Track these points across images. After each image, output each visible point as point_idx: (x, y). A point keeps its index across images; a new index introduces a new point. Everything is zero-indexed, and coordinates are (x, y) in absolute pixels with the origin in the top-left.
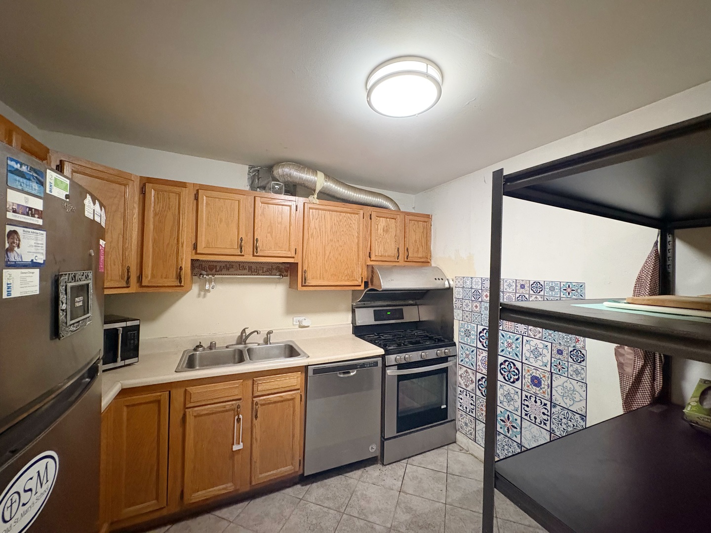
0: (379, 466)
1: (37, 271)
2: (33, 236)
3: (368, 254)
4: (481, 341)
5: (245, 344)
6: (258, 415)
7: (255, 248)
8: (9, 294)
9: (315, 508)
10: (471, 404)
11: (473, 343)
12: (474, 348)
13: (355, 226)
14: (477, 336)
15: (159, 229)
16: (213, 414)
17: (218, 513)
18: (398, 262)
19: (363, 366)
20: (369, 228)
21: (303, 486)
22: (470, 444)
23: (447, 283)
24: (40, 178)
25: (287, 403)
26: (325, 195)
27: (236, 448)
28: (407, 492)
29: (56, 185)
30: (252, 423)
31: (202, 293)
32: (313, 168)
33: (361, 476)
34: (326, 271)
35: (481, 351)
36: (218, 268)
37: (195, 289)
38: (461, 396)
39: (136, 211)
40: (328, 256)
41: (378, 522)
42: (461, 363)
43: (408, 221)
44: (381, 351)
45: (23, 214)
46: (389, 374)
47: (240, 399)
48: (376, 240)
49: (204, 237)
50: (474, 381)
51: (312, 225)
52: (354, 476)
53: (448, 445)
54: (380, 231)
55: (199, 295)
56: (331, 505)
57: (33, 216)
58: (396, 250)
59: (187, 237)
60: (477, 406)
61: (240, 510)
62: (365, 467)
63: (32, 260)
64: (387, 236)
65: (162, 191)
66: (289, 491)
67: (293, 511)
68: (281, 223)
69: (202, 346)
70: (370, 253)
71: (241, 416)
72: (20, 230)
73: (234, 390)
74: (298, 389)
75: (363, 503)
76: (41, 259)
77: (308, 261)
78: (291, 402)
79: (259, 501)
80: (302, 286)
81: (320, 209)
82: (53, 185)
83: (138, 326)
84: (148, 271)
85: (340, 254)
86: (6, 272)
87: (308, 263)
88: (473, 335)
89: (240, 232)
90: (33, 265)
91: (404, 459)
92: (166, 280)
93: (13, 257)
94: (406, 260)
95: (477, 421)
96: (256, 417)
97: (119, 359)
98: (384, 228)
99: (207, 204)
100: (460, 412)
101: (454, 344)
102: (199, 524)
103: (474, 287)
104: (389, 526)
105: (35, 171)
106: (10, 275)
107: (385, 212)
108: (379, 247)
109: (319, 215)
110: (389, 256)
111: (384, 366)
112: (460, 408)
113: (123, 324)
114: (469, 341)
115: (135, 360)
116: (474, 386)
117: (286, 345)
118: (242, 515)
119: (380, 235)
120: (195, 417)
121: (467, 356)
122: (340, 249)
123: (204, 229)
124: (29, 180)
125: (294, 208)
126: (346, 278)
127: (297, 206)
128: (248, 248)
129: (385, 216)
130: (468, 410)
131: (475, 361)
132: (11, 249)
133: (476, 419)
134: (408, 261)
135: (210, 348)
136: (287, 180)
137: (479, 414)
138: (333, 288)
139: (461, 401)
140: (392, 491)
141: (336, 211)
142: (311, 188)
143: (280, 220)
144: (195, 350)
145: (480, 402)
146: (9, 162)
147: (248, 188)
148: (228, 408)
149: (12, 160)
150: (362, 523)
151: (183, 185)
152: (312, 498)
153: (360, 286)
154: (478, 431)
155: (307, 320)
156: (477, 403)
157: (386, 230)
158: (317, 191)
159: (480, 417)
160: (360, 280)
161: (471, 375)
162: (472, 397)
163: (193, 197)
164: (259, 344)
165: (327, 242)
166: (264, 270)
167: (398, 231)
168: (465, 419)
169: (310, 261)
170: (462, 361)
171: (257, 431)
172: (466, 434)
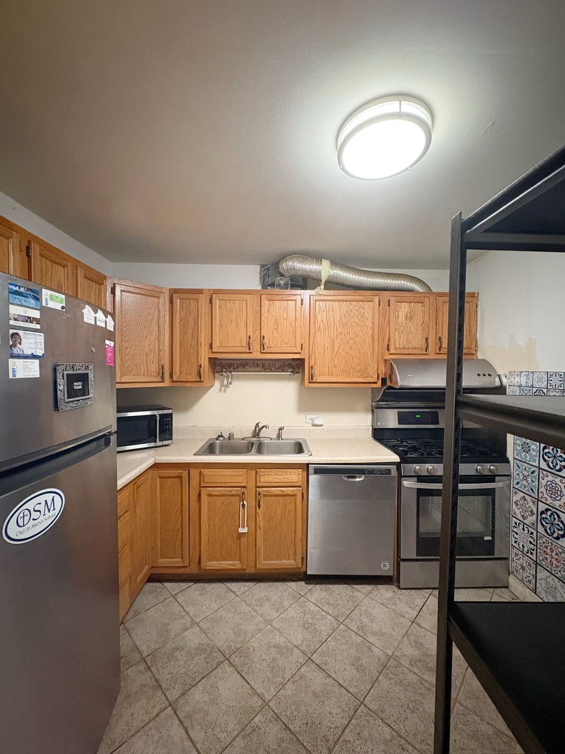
0: (394, 588)
1: (37, 361)
2: (32, 337)
3: (386, 346)
4: (545, 460)
5: (259, 438)
6: (261, 504)
7: (263, 345)
8: (14, 375)
9: (313, 608)
10: (530, 542)
11: (534, 461)
12: (534, 469)
13: (369, 315)
14: (539, 452)
15: (183, 333)
16: (222, 496)
17: (229, 585)
18: (428, 354)
19: (371, 472)
20: (387, 317)
21: (306, 584)
22: (528, 595)
23: (497, 380)
24: (36, 296)
25: (289, 498)
26: (333, 284)
27: (241, 530)
28: (422, 625)
29: (52, 298)
30: (256, 511)
31: (223, 389)
32: (317, 257)
33: (370, 592)
34: (335, 366)
35: (545, 473)
36: (235, 366)
37: (217, 384)
38: (516, 530)
39: (167, 318)
40: (337, 351)
41: (377, 645)
42: (516, 487)
43: (442, 303)
44: (396, 458)
45: (22, 321)
46: (405, 486)
47: (245, 487)
48: (397, 329)
49: (217, 337)
50: (535, 513)
51: (319, 318)
52: (364, 591)
53: (495, 587)
54: (402, 319)
55: (220, 390)
56: (330, 611)
57: (31, 322)
58: (424, 340)
59: (204, 339)
60: (539, 546)
61: (246, 589)
62: (377, 584)
63: (32, 354)
64: (411, 324)
65: (184, 299)
66: (292, 585)
67: (292, 604)
68: (286, 319)
69: (222, 436)
70: (388, 345)
71: (245, 503)
72: (21, 333)
73: (239, 477)
74: (300, 487)
75: (365, 620)
76: (40, 352)
77: (315, 356)
78: (292, 498)
79: (263, 585)
80: (309, 382)
81: (329, 301)
82: (49, 300)
83: (172, 414)
84: (177, 369)
85: (351, 348)
86: (11, 361)
87: (315, 359)
88: (534, 450)
89: (248, 331)
90: (34, 357)
91: (428, 589)
92: (190, 376)
93: (15, 351)
94: (438, 351)
95: (539, 567)
96: (259, 507)
97: (158, 439)
98: (407, 315)
99: (220, 307)
100: (515, 551)
101: (507, 461)
102: (213, 589)
103: (536, 384)
104: (390, 654)
105: (31, 290)
106: (15, 363)
107: (409, 295)
108: (400, 337)
109: (326, 307)
110: (414, 348)
111: (400, 476)
112: (514, 544)
113: (161, 412)
114: (528, 458)
115: (169, 442)
116: (535, 520)
117: (296, 443)
118: (247, 593)
119: (402, 323)
120: (209, 495)
121: (525, 478)
122: (351, 342)
123: (218, 330)
124: (27, 297)
125: (299, 302)
126: (359, 374)
127: (302, 300)
128: (256, 346)
129: (408, 300)
130: (525, 550)
131: (537, 487)
132: (14, 345)
133: (537, 563)
134: (441, 354)
135: (229, 438)
136: (291, 273)
137: (541, 558)
138: (344, 385)
139: (515, 535)
140: (404, 619)
141: (346, 301)
142: (316, 279)
143: (285, 316)
144: (217, 439)
145: (544, 543)
146: (10, 286)
147: (260, 287)
148: (234, 493)
149: (12, 284)
150: (359, 639)
151: (200, 292)
152: (313, 598)
153: (376, 383)
154: (540, 580)
155: (320, 418)
156: (539, 542)
157: (410, 317)
158: (323, 281)
159: (543, 563)
160: (376, 376)
161: (531, 504)
162: (532, 533)
163: (208, 302)
164: (271, 439)
165: (335, 336)
166: (277, 367)
167: (427, 318)
168: (521, 560)
169: (317, 357)
170: (518, 483)
171: (261, 519)
172: (522, 581)
